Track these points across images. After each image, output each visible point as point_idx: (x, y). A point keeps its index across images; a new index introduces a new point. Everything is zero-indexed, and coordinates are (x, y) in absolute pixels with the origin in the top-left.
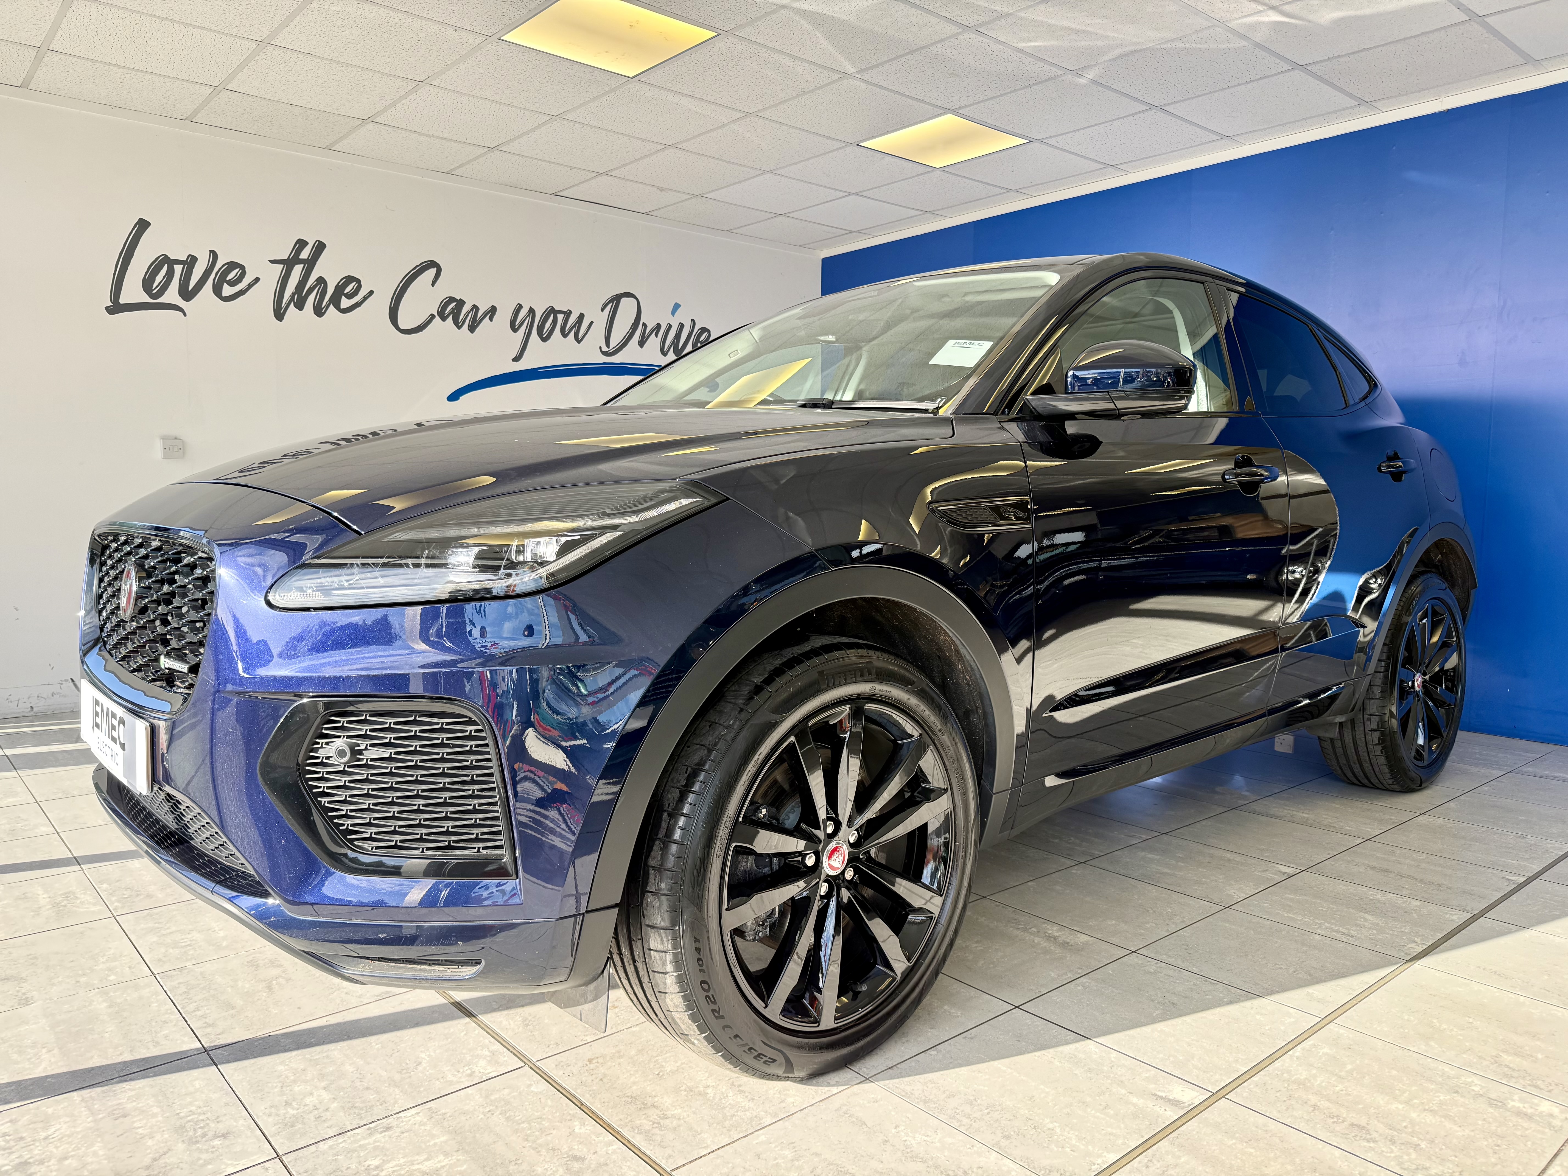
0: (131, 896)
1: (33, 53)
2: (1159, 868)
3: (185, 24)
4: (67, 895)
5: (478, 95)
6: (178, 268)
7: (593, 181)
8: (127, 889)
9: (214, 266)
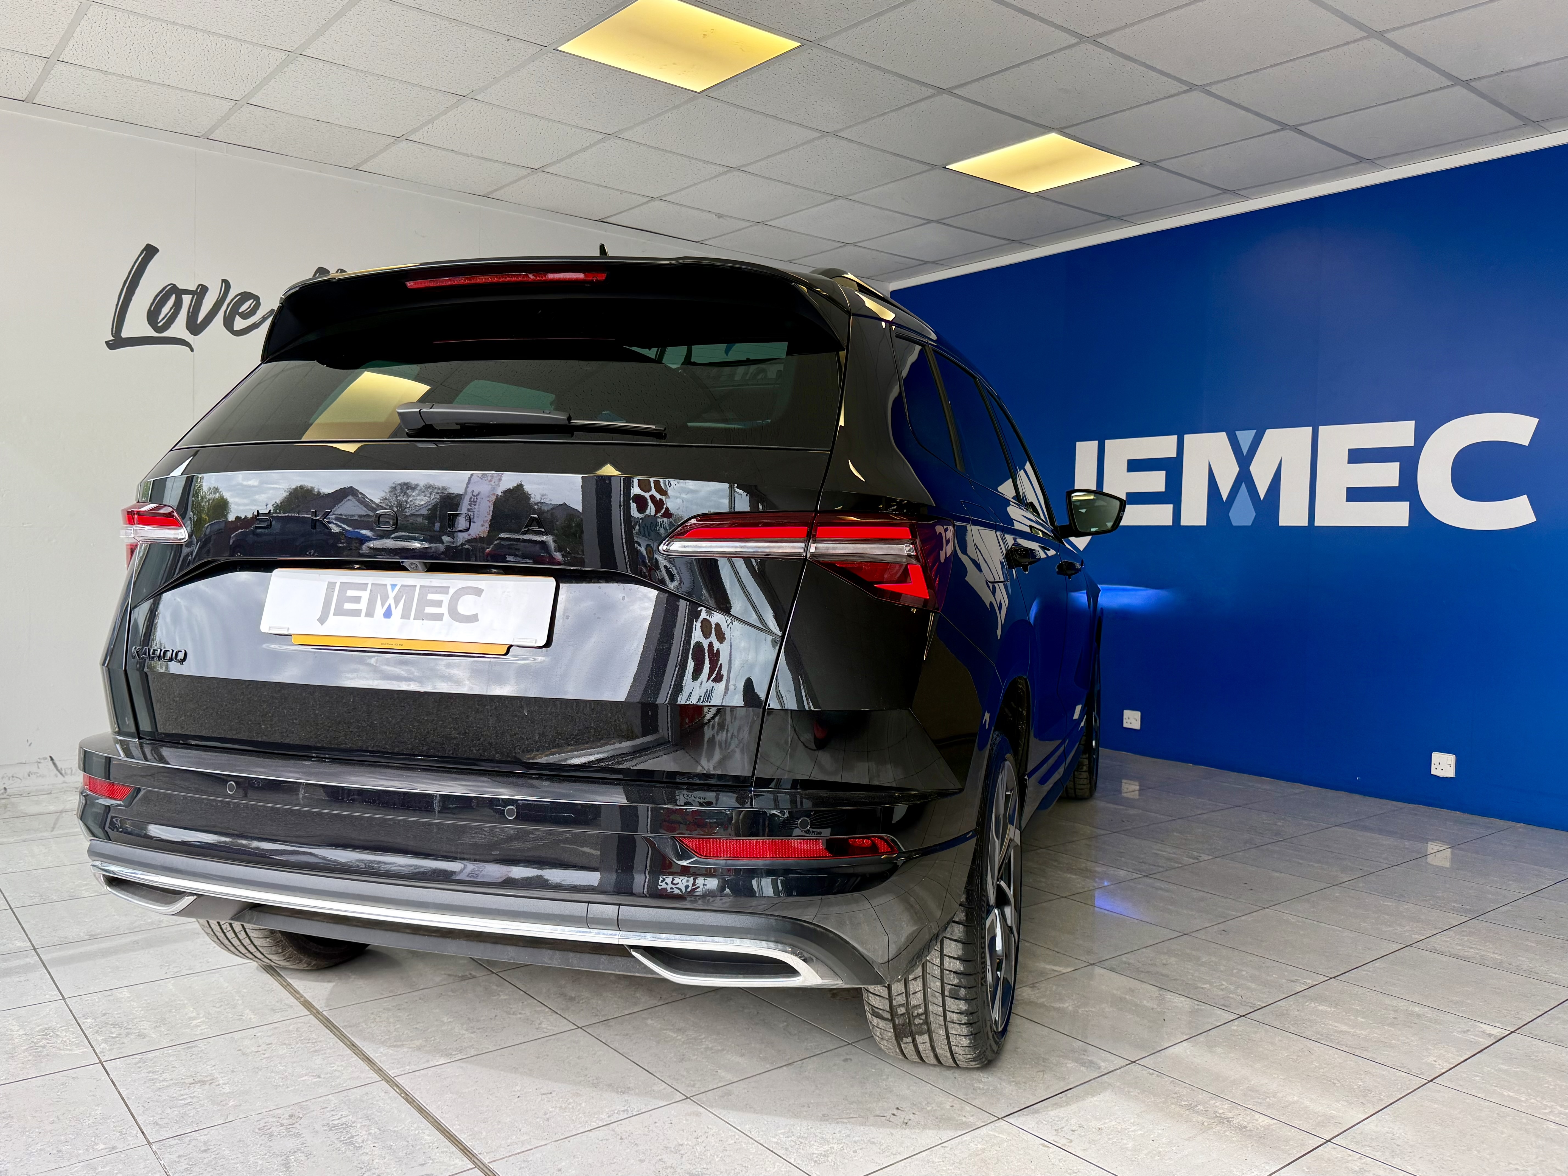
0: (120, 1035)
1: (41, 63)
2: (1336, 1024)
3: (209, 33)
4: (46, 1033)
5: (526, 111)
6: (187, 299)
7: (644, 206)
8: (114, 1025)
9: (226, 297)
